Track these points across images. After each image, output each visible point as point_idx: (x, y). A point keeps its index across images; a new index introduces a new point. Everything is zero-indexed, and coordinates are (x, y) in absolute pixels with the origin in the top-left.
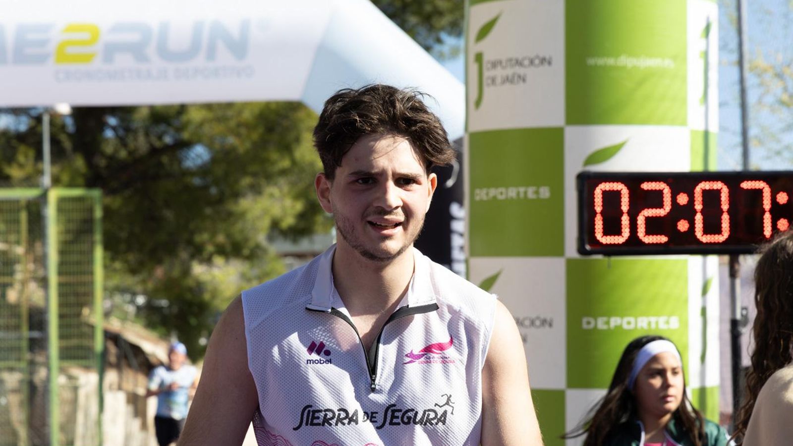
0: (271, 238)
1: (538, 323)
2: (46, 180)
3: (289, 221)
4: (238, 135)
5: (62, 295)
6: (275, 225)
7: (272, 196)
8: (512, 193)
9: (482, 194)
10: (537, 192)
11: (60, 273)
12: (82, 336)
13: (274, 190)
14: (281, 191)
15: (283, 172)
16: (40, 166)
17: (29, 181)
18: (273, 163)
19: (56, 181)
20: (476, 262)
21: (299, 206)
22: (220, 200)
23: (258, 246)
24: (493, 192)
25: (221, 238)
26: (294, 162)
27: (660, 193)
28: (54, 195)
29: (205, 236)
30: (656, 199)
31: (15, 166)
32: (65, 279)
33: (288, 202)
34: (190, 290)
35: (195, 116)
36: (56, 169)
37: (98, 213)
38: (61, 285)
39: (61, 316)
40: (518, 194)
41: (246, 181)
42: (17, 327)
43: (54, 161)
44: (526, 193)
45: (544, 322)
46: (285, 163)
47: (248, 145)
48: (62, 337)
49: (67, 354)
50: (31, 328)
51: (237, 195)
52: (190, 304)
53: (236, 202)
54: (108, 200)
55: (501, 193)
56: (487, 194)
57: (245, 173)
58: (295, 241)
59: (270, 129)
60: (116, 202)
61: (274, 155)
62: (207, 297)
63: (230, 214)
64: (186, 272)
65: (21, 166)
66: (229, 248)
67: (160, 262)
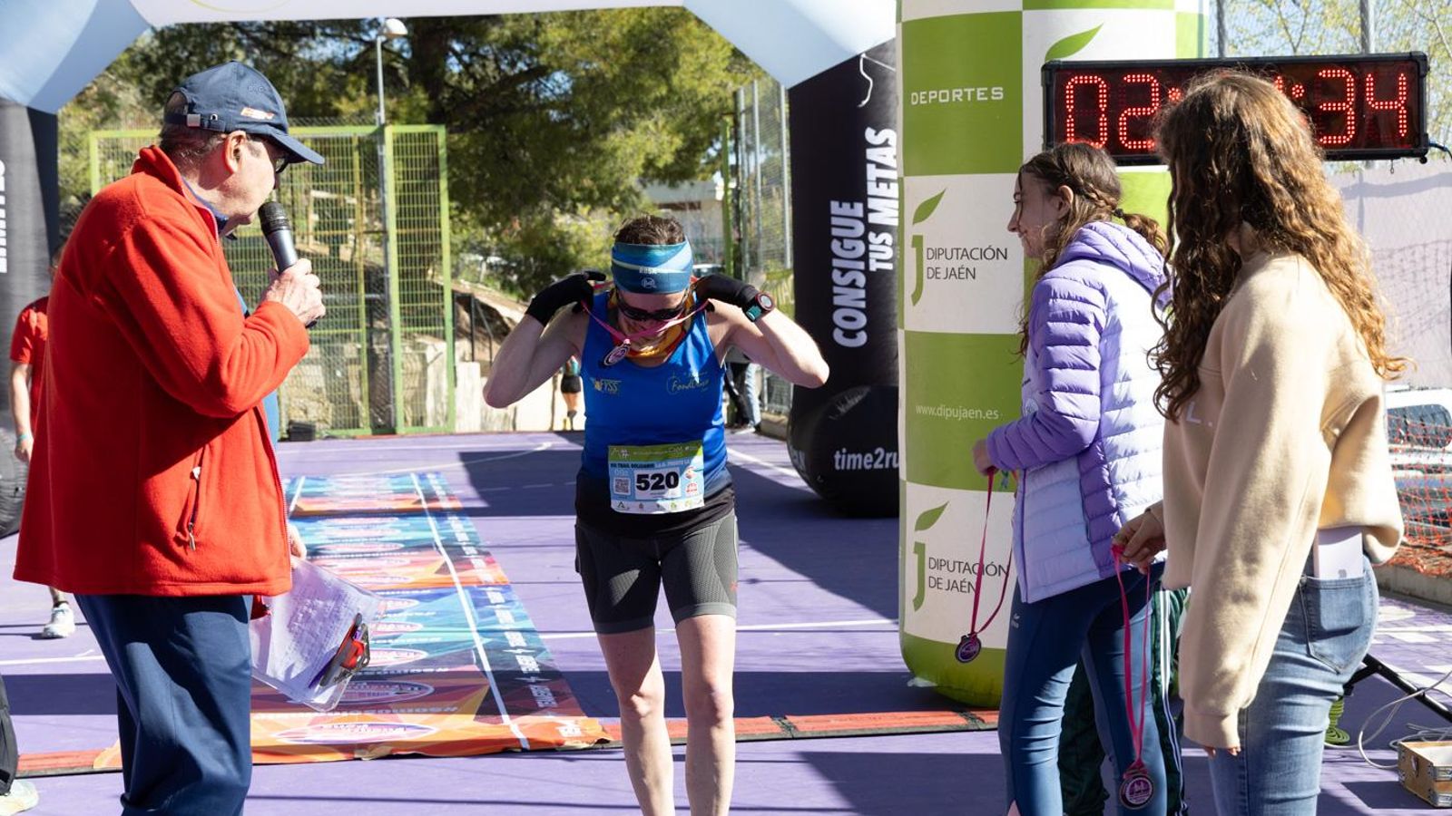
0: (644, 179)
1: (989, 254)
2: (381, 115)
3: (668, 158)
4: (605, 58)
5: (401, 250)
6: (649, 163)
7: (647, 128)
8: (957, 95)
9: (919, 98)
10: (988, 94)
11: (399, 225)
12: (429, 298)
13: (650, 124)
14: (656, 123)
15: (659, 102)
16: (374, 98)
17: (362, 117)
18: (647, 91)
19: (393, 116)
20: (912, 182)
21: (678, 142)
22: (585, 137)
23: (631, 189)
24: (933, 95)
25: (587, 182)
26: (671, 90)
27: (1147, 86)
28: (391, 132)
29: (569, 179)
30: (1140, 95)
31: (344, 100)
32: (404, 231)
33: (665, 137)
34: (553, 243)
35: (554, 34)
36: (392, 103)
37: (443, 152)
38: (400, 237)
39: (402, 275)
40: (965, 94)
41: (616, 113)
42: (353, 288)
43: (389, 96)
44: (974, 94)
45: (997, 253)
46: (663, 91)
47: (617, 69)
48: (403, 299)
49: (410, 319)
50: (368, 290)
51: (605, 131)
52: (552, 260)
53: (605, 139)
54: (456, 137)
55: (944, 96)
56: (927, 97)
57: (615, 104)
58: (673, 185)
59: (642, 51)
60: (462, 140)
61: (649, 83)
62: (572, 250)
63: (598, 152)
64: (548, 221)
65: (351, 99)
66: (597, 194)
67: (516, 212)
